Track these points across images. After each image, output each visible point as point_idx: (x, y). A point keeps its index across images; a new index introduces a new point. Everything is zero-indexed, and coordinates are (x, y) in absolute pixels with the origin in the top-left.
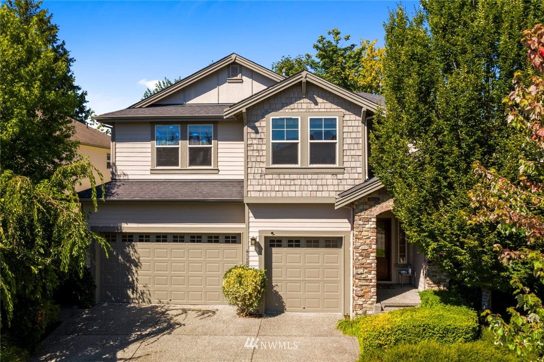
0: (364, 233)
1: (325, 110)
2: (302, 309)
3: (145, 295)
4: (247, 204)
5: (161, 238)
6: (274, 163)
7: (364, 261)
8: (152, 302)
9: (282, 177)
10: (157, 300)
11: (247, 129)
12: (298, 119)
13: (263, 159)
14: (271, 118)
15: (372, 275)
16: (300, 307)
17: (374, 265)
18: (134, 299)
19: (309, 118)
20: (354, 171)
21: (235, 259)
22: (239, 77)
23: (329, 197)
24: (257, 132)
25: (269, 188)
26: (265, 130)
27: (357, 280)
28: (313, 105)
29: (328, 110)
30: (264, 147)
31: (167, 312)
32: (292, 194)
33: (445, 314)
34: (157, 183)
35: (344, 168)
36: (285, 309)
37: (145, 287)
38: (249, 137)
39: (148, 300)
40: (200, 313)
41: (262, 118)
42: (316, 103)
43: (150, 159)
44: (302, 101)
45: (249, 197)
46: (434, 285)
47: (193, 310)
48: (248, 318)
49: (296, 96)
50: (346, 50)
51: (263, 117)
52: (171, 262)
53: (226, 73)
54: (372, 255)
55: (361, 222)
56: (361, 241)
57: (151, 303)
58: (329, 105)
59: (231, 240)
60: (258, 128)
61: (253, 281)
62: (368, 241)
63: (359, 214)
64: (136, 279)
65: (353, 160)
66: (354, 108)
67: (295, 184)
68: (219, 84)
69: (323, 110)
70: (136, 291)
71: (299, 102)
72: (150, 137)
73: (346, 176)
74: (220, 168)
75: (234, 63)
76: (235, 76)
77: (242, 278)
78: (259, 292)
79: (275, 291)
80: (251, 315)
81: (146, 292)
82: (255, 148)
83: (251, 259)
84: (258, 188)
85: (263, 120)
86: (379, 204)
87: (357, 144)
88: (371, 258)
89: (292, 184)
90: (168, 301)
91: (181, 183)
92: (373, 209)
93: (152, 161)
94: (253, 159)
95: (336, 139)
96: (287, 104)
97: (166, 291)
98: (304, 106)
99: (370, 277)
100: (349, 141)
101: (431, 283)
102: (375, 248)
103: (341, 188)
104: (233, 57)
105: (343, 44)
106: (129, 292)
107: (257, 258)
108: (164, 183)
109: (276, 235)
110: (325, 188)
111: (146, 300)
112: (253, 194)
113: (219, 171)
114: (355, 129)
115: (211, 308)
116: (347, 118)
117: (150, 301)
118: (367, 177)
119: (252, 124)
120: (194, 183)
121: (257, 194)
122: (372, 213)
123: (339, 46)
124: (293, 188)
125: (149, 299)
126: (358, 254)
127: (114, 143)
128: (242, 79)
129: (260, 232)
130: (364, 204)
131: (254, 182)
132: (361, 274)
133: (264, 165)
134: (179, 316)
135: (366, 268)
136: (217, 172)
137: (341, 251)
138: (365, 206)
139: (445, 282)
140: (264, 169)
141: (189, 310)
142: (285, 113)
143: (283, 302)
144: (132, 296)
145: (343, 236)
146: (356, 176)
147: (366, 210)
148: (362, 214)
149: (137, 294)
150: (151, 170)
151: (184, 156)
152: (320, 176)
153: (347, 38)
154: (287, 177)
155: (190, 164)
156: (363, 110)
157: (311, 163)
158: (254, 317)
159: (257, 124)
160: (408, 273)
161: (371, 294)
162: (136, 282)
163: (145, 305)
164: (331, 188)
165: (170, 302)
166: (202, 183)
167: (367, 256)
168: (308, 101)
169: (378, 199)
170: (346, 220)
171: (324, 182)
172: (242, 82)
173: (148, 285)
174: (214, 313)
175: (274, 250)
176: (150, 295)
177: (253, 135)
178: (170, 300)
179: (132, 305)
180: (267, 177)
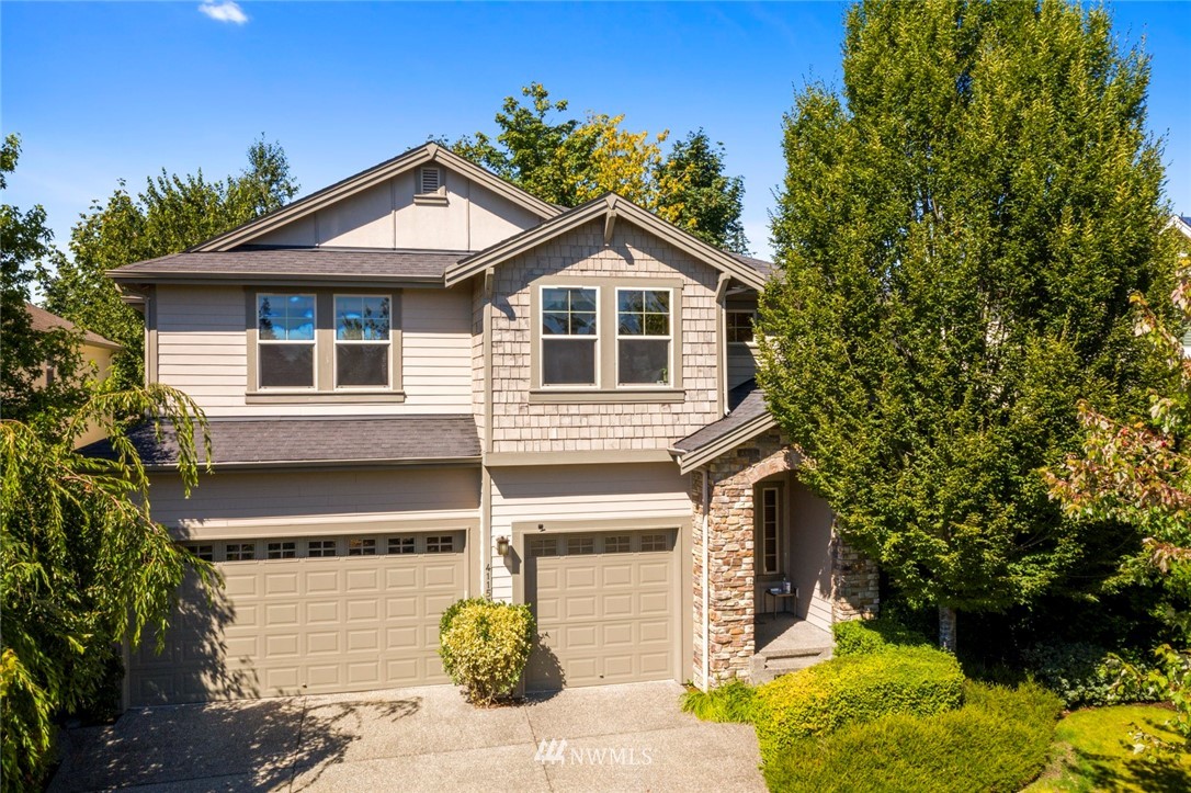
0: (732, 520)
1: (647, 275)
2: (598, 678)
3: (244, 681)
4: (488, 468)
5: (282, 548)
6: (547, 380)
7: (732, 573)
8: (261, 695)
9: (563, 409)
10: (274, 690)
11: (490, 311)
12: (594, 291)
13: (526, 373)
14: (541, 287)
15: (747, 601)
16: (594, 676)
17: (749, 580)
18: (218, 692)
19: (617, 289)
20: (702, 396)
21: (450, 586)
22: (440, 192)
23: (656, 450)
24: (512, 317)
25: (537, 434)
26: (528, 311)
27: (719, 613)
28: (624, 264)
29: (654, 275)
30: (527, 349)
31: (310, 714)
32: (584, 446)
33: (911, 662)
34: (265, 425)
35: (684, 392)
36: (565, 683)
37: (243, 661)
38: (494, 327)
39: (251, 692)
40: (384, 709)
41: (522, 288)
42: (630, 260)
43: (244, 370)
44: (602, 255)
45: (496, 454)
46: (853, 612)
47: (367, 704)
48: (496, 707)
49: (591, 243)
50: (559, 130)
51: (524, 285)
52: (305, 600)
53: (411, 185)
54: (746, 560)
55: (726, 499)
56: (726, 536)
57: (259, 698)
58: (655, 265)
59: (440, 544)
60: (514, 308)
61: (511, 629)
62: (738, 535)
63: (723, 482)
64: (221, 645)
65: (701, 375)
66: (703, 273)
67: (590, 424)
68: (396, 207)
69: (643, 275)
70: (223, 674)
71: (596, 256)
72: (243, 320)
73: (688, 407)
74: (407, 390)
75: (432, 163)
76: (432, 191)
77: (488, 625)
78: (524, 652)
79: (543, 646)
80: (501, 701)
81: (246, 673)
82: (508, 351)
83: (495, 583)
84: (515, 434)
85: (524, 290)
86: (758, 461)
87: (708, 343)
88: (744, 567)
89: (584, 424)
90: (300, 688)
91: (322, 425)
92: (748, 471)
93: (250, 375)
94: (504, 373)
95: (667, 333)
96: (572, 259)
97: (294, 667)
98: (607, 265)
99: (742, 603)
100: (692, 337)
101: (848, 606)
102: (752, 547)
103: (679, 432)
104: (432, 149)
105: (553, 120)
106: (206, 679)
107: (509, 581)
108: (281, 425)
109: (548, 530)
110: (648, 432)
111: (245, 691)
112: (504, 447)
113: (405, 396)
114: (704, 314)
115: (401, 694)
116: (689, 291)
117: (256, 693)
118: (727, 410)
119: (500, 299)
120: (351, 424)
121: (513, 447)
122: (746, 480)
123: (546, 122)
124: (585, 433)
125: (253, 689)
126: (720, 561)
127: (154, 332)
128: (446, 199)
129: (515, 525)
130: (731, 463)
131: (506, 422)
132: (728, 599)
133: (527, 386)
134: (342, 720)
135: (735, 587)
136: (400, 398)
137: (673, 557)
138: (732, 467)
139: (872, 603)
140: (527, 395)
141: (357, 704)
142: (570, 277)
143: (559, 667)
144: (211, 687)
145: (679, 526)
146: (707, 407)
147: (735, 473)
148: (728, 481)
149: (223, 681)
150: (247, 395)
151: (325, 365)
152: (639, 408)
153: (562, 107)
154: (574, 409)
155: (341, 382)
156: (722, 278)
157: (622, 381)
158: (507, 705)
159: (512, 300)
160: (784, 591)
161: (744, 637)
162: (220, 653)
163: (246, 704)
164: (660, 431)
165: (303, 691)
166: (370, 424)
167: (737, 564)
168: (615, 255)
169: (757, 451)
170: (684, 495)
171: (646, 419)
172: (446, 205)
173: (251, 658)
174: (415, 705)
175: (541, 561)
176: (256, 679)
177: (504, 324)
178: (305, 686)
179: (214, 706)
180: (534, 410)
